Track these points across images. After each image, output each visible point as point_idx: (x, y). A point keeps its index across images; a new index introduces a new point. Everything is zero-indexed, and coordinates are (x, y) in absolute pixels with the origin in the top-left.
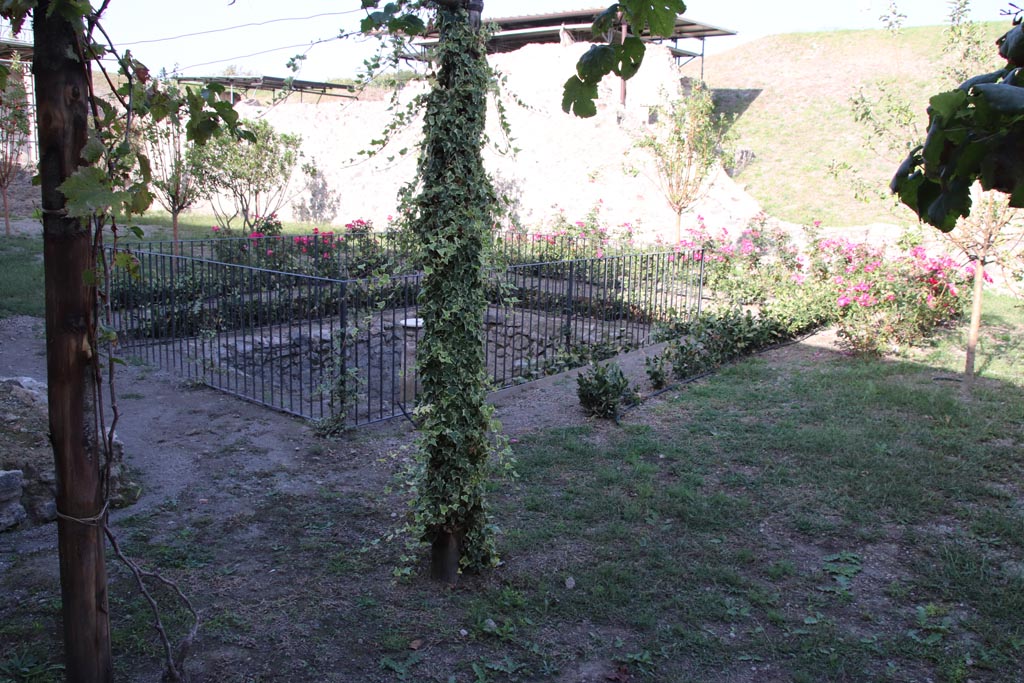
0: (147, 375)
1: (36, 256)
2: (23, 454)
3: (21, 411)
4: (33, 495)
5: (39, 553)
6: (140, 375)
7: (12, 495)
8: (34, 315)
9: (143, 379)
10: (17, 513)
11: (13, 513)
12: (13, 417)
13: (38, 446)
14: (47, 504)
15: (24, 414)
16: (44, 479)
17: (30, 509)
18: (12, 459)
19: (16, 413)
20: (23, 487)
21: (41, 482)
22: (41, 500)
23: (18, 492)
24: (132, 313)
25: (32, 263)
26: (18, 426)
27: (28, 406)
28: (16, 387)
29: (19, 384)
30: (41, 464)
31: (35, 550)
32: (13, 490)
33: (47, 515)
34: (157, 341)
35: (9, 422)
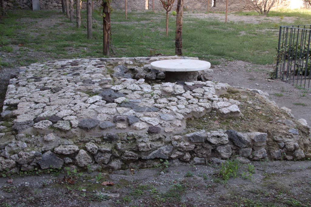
0: (306, 94)
1: (240, 32)
2: (266, 126)
3: (261, 105)
4: (270, 146)
5: (275, 174)
6: (302, 94)
7: (262, 144)
8: (244, 61)
9: (304, 96)
10: (263, 153)
11: (262, 153)
12: (259, 108)
13: (271, 123)
14: (276, 151)
15: (263, 107)
16: (275, 139)
17: (269, 152)
18: (261, 127)
19: (260, 106)
20: (267, 141)
21: (274, 140)
22: (274, 149)
23: (265, 144)
24: (295, 62)
25: (239, 36)
26: (260, 112)
27: (264, 104)
28: (257, 94)
29: (258, 92)
30: (274, 132)
31: (273, 173)
32: (263, 142)
33: (276, 157)
34: (307, 77)
35: (257, 110)
